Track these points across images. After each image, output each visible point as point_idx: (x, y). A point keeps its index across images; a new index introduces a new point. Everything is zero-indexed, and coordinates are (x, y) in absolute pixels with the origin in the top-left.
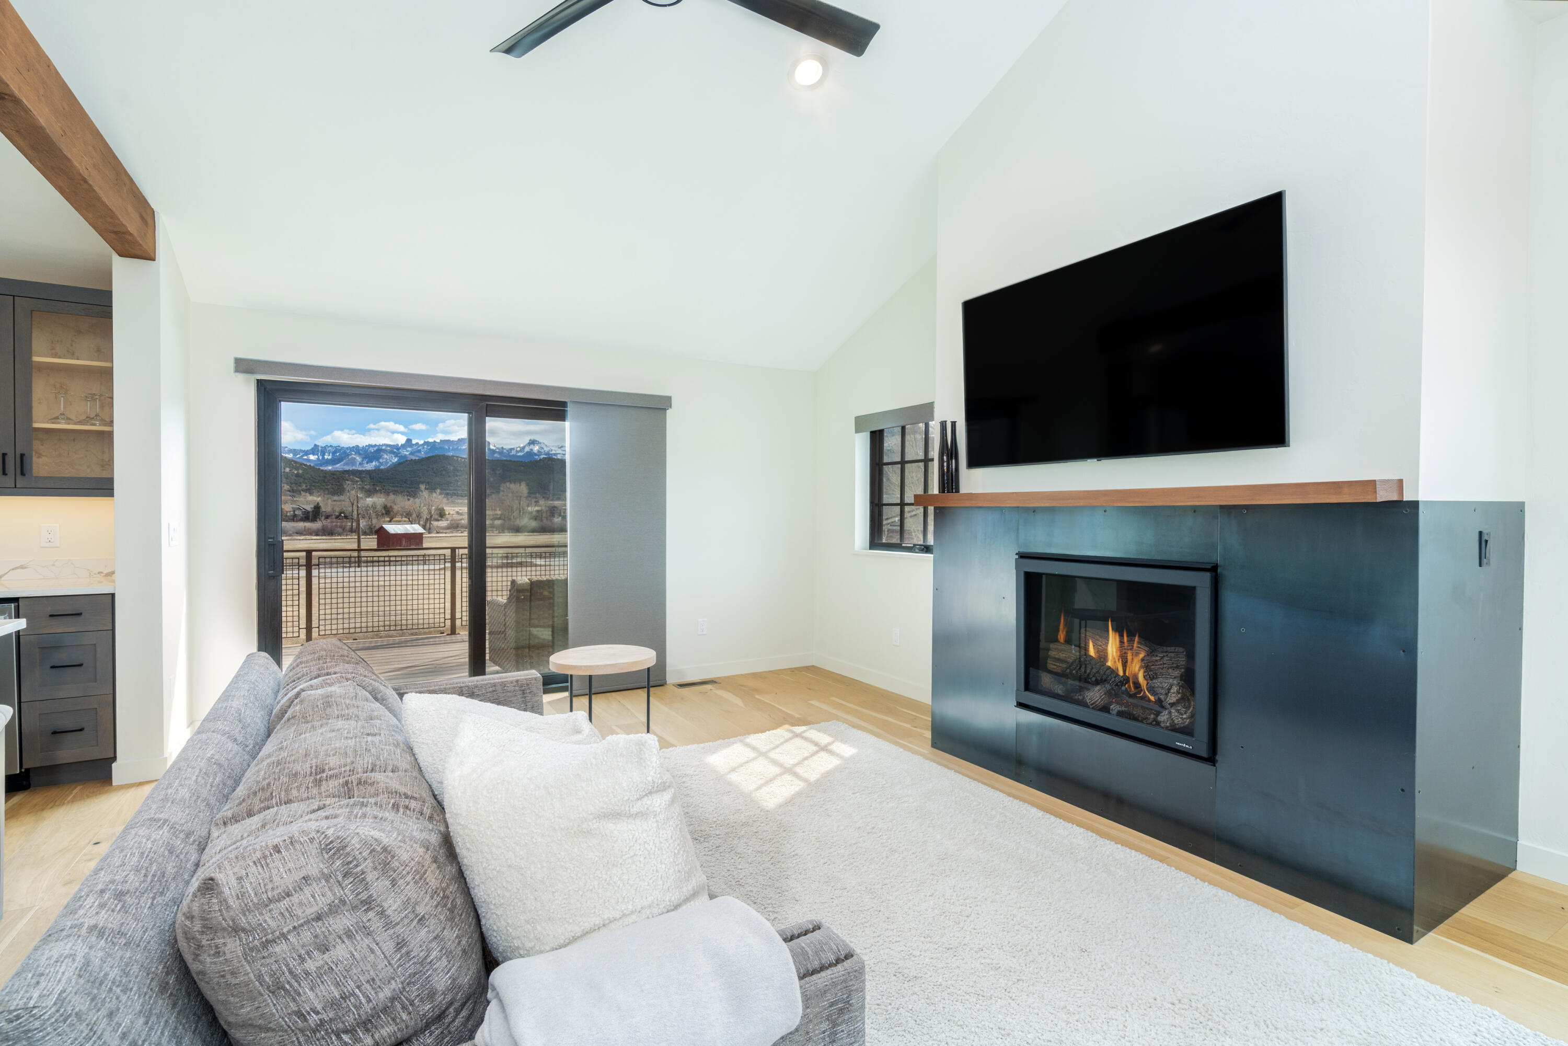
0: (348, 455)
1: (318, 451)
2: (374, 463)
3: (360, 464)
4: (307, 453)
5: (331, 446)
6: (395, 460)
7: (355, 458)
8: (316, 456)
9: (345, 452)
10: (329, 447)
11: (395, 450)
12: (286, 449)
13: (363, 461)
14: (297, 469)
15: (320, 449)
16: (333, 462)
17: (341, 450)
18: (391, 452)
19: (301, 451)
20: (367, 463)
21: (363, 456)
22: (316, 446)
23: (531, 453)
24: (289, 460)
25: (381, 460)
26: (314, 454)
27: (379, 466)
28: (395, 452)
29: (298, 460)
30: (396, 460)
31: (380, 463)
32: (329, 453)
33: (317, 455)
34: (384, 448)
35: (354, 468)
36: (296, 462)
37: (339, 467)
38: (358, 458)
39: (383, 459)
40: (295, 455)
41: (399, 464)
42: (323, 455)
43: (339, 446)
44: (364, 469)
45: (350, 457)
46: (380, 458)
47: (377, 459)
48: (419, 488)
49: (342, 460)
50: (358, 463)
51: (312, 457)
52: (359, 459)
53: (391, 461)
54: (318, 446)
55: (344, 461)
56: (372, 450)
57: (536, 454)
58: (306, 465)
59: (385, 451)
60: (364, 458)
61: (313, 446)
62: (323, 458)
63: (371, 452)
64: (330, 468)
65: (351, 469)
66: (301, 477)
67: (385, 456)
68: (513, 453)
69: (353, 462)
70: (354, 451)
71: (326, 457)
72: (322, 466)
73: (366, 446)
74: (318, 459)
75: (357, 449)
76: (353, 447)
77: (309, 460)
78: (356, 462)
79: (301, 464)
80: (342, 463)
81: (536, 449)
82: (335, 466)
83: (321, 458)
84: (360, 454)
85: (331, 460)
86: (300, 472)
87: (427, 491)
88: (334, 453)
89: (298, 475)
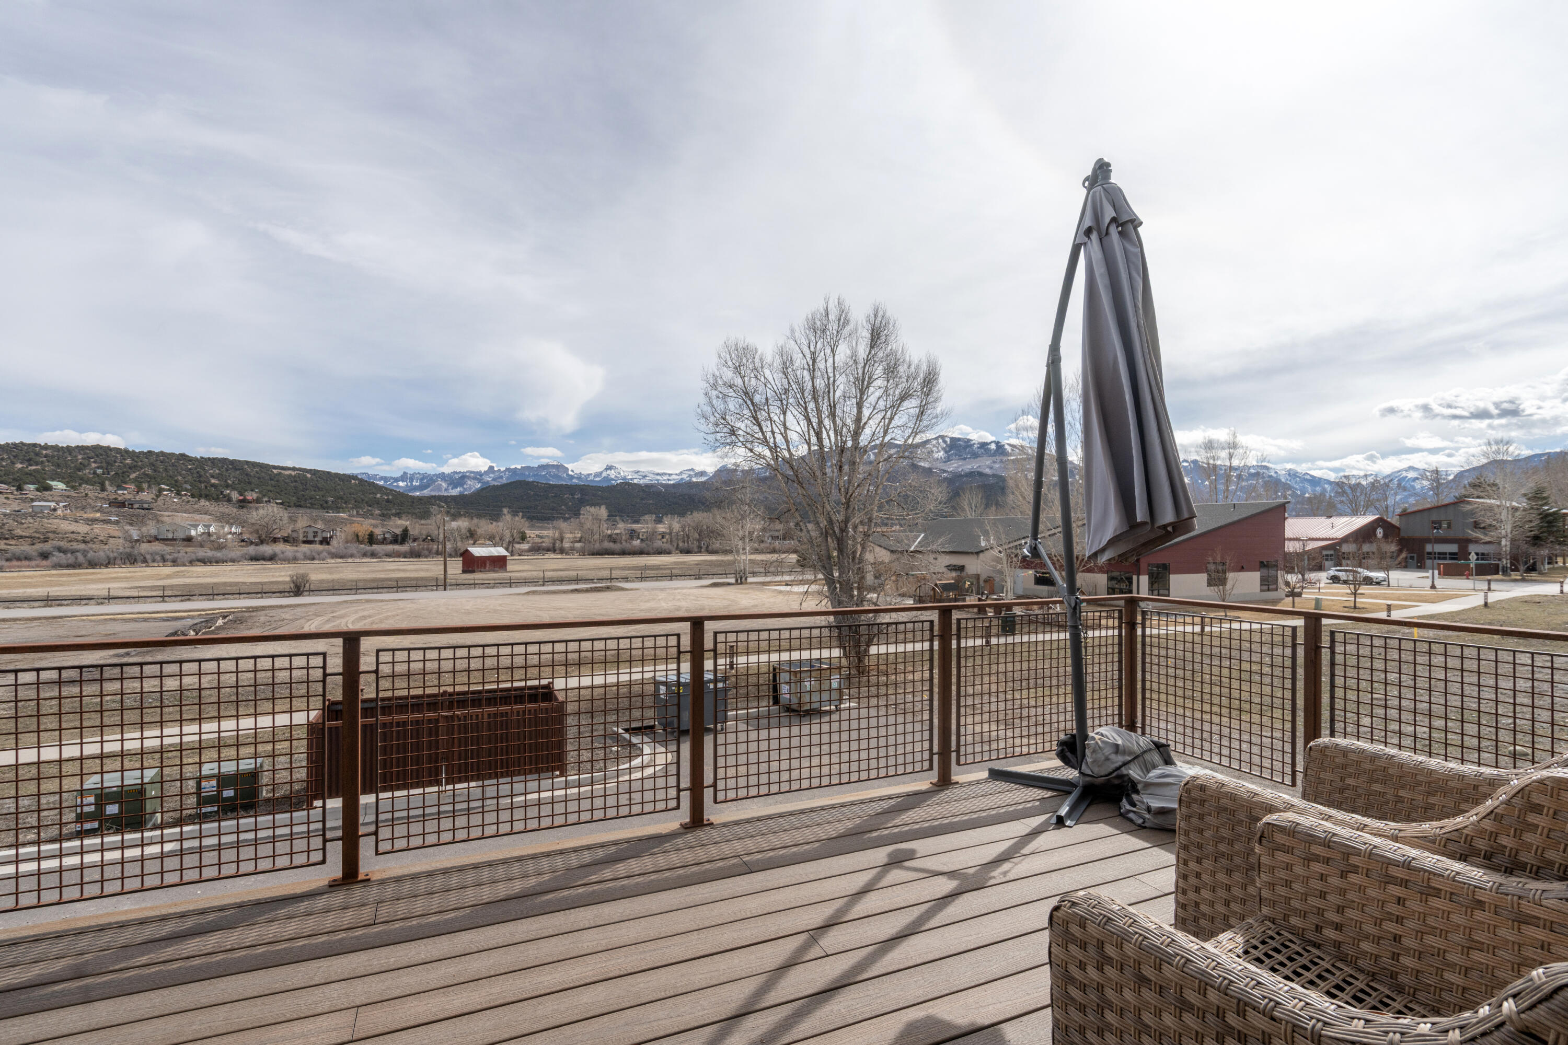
1: (407, 478)
2: (458, 489)
3: (446, 490)
4: (396, 480)
5: (419, 473)
6: (478, 486)
7: (441, 485)
8: (405, 483)
9: (432, 479)
10: (417, 474)
11: (478, 477)
13: (448, 487)
14: (387, 495)
15: (409, 476)
16: (421, 488)
17: (428, 477)
18: (475, 478)
19: (392, 478)
20: (452, 489)
21: (449, 482)
22: (405, 473)
23: (607, 479)
24: (380, 486)
25: (465, 487)
26: (403, 481)
27: (463, 492)
28: (478, 479)
29: (388, 487)
31: (464, 489)
32: (417, 480)
33: (406, 481)
34: (467, 474)
35: (440, 494)
36: (386, 489)
37: (426, 492)
39: (467, 485)
40: (385, 482)
41: (482, 489)
42: (412, 482)
43: (426, 473)
44: (449, 495)
45: (436, 483)
46: (464, 484)
47: (462, 485)
48: (501, 511)
49: (429, 487)
50: (444, 489)
51: (401, 484)
52: (444, 485)
53: (474, 487)
55: (431, 487)
56: (457, 476)
57: (613, 480)
58: (395, 491)
59: (469, 477)
60: (449, 485)
61: (402, 474)
62: (412, 484)
63: (456, 479)
64: (418, 494)
65: (437, 495)
66: (391, 502)
67: (469, 482)
68: (591, 478)
69: (439, 488)
70: (440, 478)
71: (414, 483)
73: (452, 473)
74: (407, 485)
75: (443, 476)
76: (439, 474)
77: (398, 486)
78: (442, 488)
79: (391, 490)
80: (429, 489)
81: (612, 474)
82: (422, 492)
83: (409, 484)
84: (445, 481)
85: (418, 486)
86: (390, 497)
87: (510, 514)
88: (422, 480)
89: (388, 501)
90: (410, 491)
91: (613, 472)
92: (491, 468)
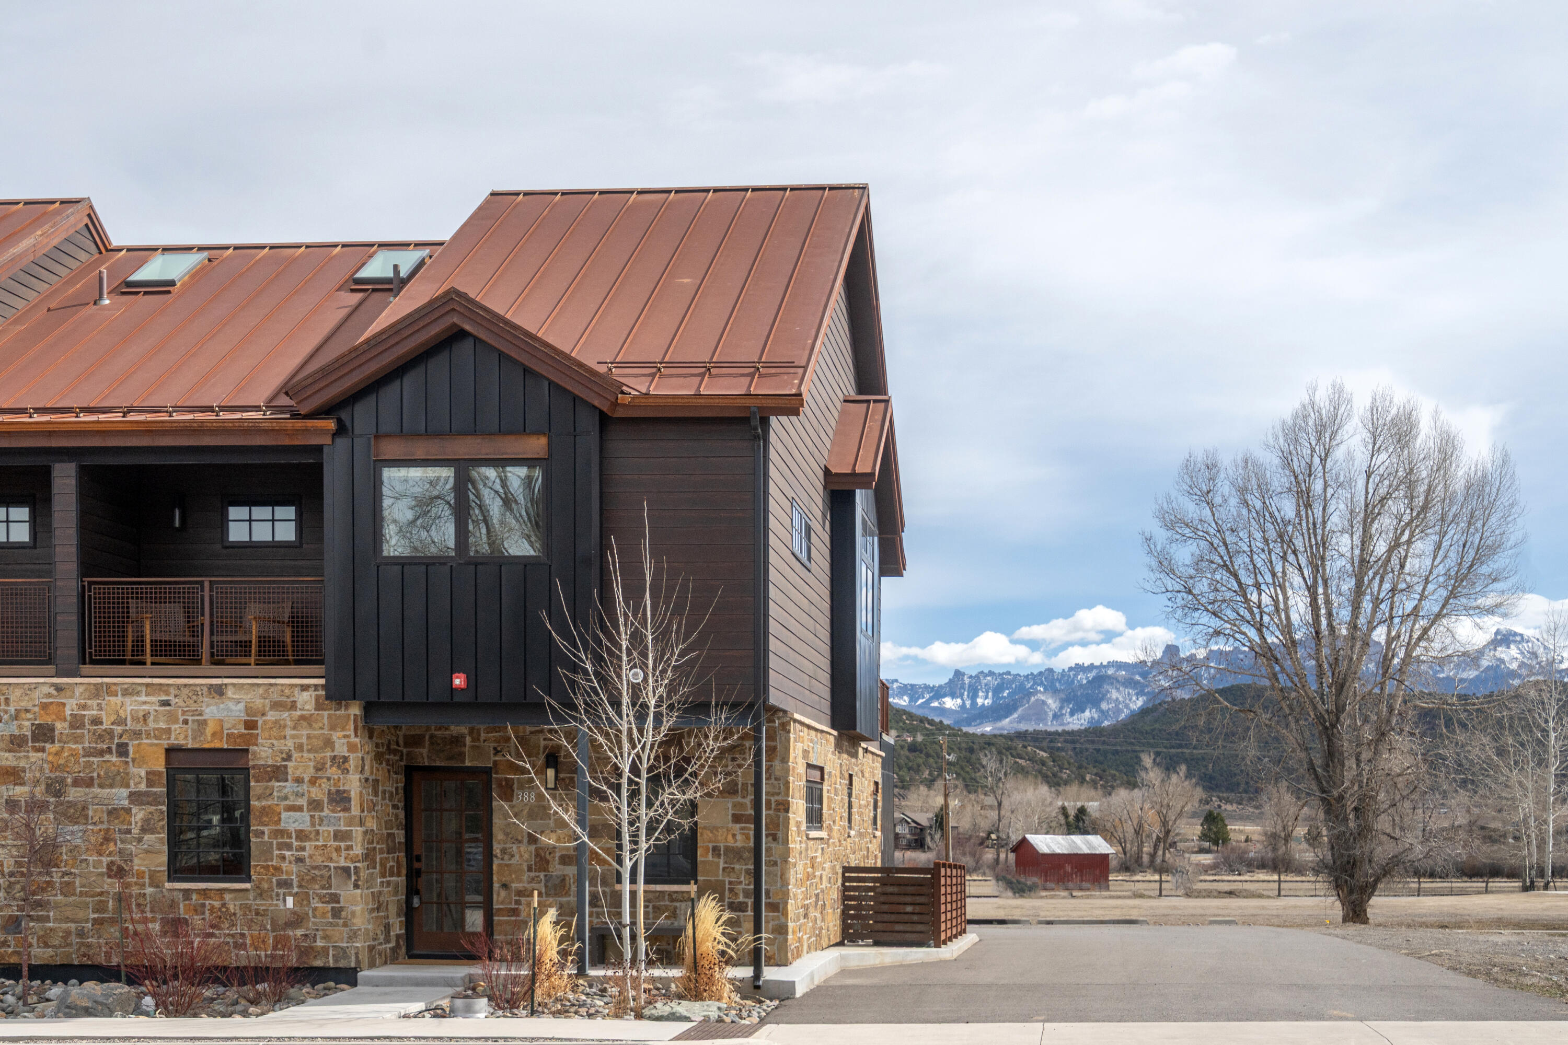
0: (1030, 694)
1: (963, 687)
2: (1087, 714)
3: (1055, 716)
4: (938, 693)
5: (991, 673)
6: (1138, 703)
7: (1044, 702)
8: (959, 701)
9: (1021, 687)
10: (986, 675)
11: (1138, 678)
12: (895, 685)
13: (1061, 708)
14: (912, 730)
15: (967, 681)
16: (998, 712)
17: (1012, 681)
18: (1129, 683)
19: (927, 688)
20: (1072, 714)
21: (1063, 696)
22: (958, 674)
23: (1498, 672)
24: (897, 711)
25: (1104, 706)
26: (953, 696)
27: (1100, 721)
28: (1138, 682)
29: (919, 712)
30: (1140, 703)
31: (1102, 712)
32: (987, 692)
33: (961, 696)
34: (1110, 672)
35: (1041, 727)
36: (911, 716)
37: (1008, 724)
38: (1050, 701)
39: (1109, 701)
40: (913, 699)
41: (1144, 712)
42: (974, 697)
43: (1008, 673)
44: (1060, 729)
45: (1033, 699)
46: (1102, 699)
47: (1095, 702)
49: (1015, 709)
50: (1051, 714)
51: (950, 703)
52: (1052, 703)
53: (1127, 706)
54: (964, 674)
55: (1020, 710)
56: (1082, 678)
57: (1513, 674)
58: (931, 722)
59: (1112, 680)
60: (1064, 701)
61: (951, 675)
62: (974, 703)
63: (1081, 686)
64: (988, 729)
65: (1031, 729)
66: (921, 752)
67: (1114, 694)
68: (1448, 672)
69: (1039, 711)
70: (1041, 684)
71: (980, 701)
72: (969, 725)
73: (1071, 669)
74: (963, 706)
75: (1047, 678)
76: (1041, 673)
77: (942, 711)
78: (1046, 713)
79: (922, 720)
80: (1015, 715)
81: (1511, 655)
82: (999, 724)
83: (968, 703)
84: (1055, 691)
85: (990, 708)
86: (920, 738)
88: (997, 690)
89: (913, 748)
90: (969, 722)
91: (1514, 651)
92: (1171, 650)
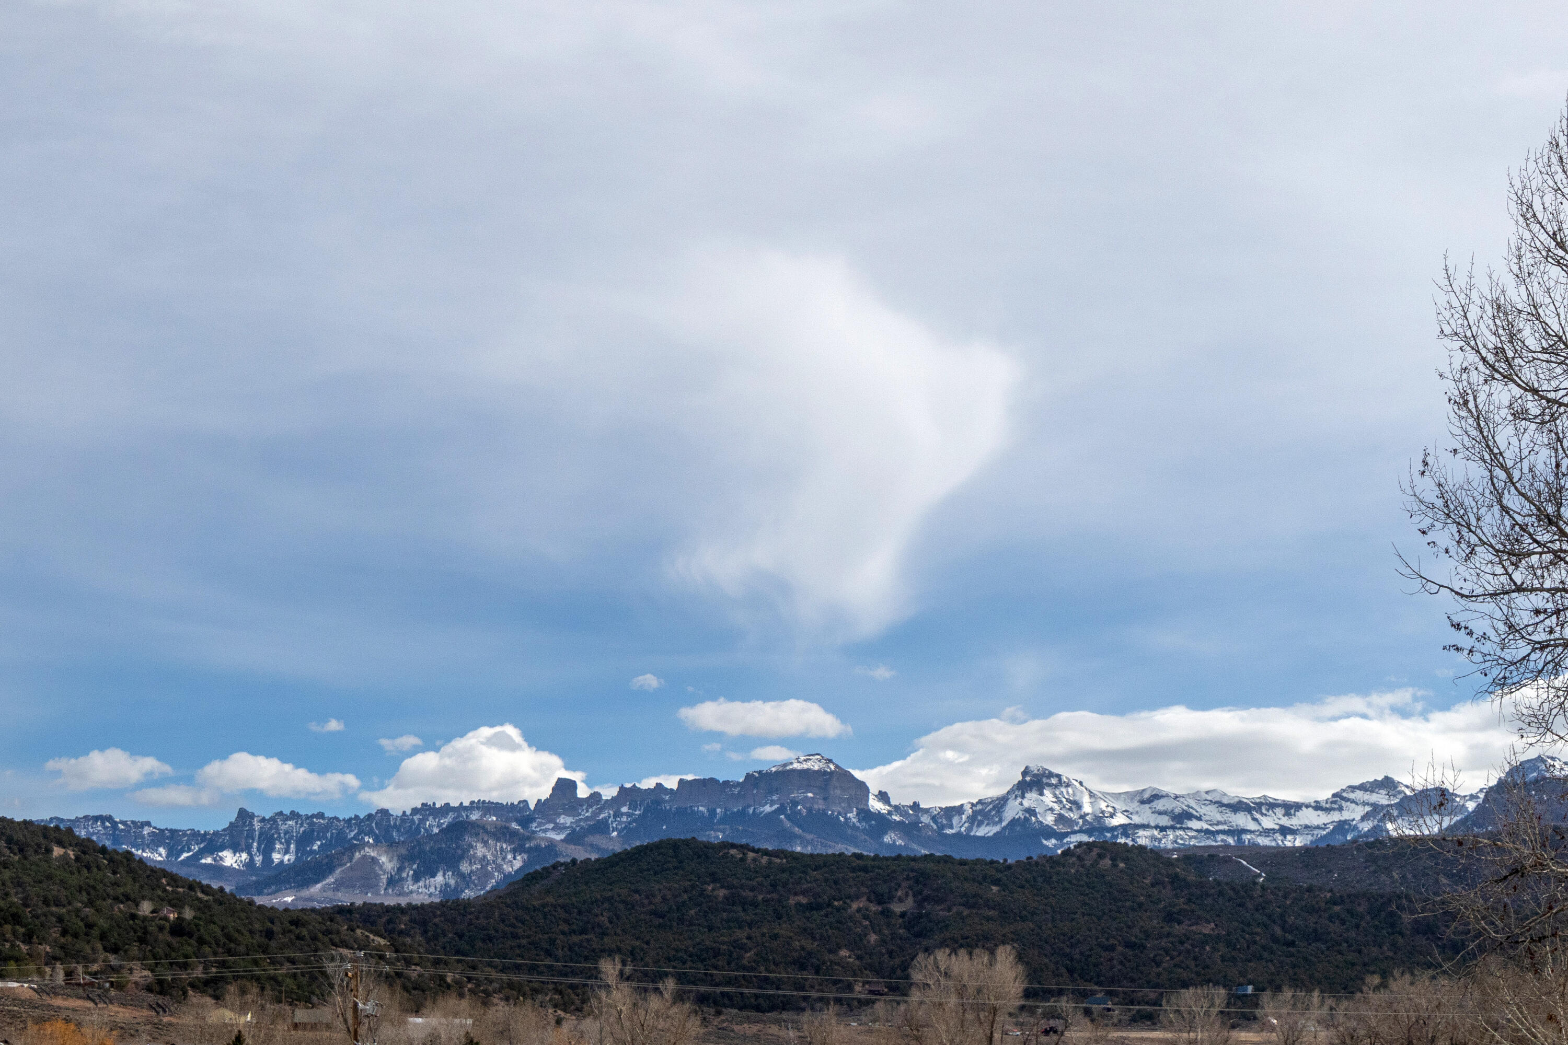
0: (353, 848)
1: (250, 836)
2: (439, 878)
3: (391, 882)
4: (212, 843)
5: (294, 815)
6: (515, 864)
7: (374, 861)
8: (244, 856)
9: (340, 837)
10: (287, 818)
11: (514, 826)
12: (147, 830)
13: (400, 869)
14: (176, 903)
15: (257, 825)
16: (302, 873)
17: (326, 828)
18: (502, 833)
19: (195, 835)
20: (416, 878)
21: (403, 851)
22: (243, 814)
24: (153, 871)
25: (465, 867)
26: (236, 849)
27: (457, 890)
28: (514, 833)
29: (182, 872)
30: (518, 864)
31: (462, 876)
32: (288, 844)
33: (248, 849)
34: (475, 816)
35: (370, 898)
36: (174, 879)
37: (319, 894)
38: (383, 859)
39: (472, 860)
40: (173, 852)
41: (529, 879)
42: (267, 852)
43: (321, 815)
44: (403, 902)
45: (357, 855)
46: (461, 858)
47: (453, 862)
48: (595, 974)
49: (330, 869)
50: (384, 878)
51: (229, 859)
52: (387, 862)
53: (499, 868)
54: (252, 816)
55: (338, 871)
56: (433, 825)
57: (1048, 832)
58: (206, 890)
59: (477, 829)
60: (405, 859)
61: (233, 817)
62: (268, 859)
63: (430, 836)
64: (289, 899)
65: (359, 902)
66: (190, 935)
67: (480, 850)
68: (959, 825)
69: (367, 874)
70: (370, 833)
71: (276, 857)
72: (260, 893)
73: (415, 811)
74: (250, 864)
75: (382, 825)
76: (370, 816)
77: (218, 870)
78: (377, 876)
79: (192, 886)
80: (331, 880)
82: (305, 893)
83: (258, 859)
84: (392, 844)
85: (291, 867)
86: (188, 914)
87: (625, 987)
88: (304, 841)
89: (178, 929)
90: (259, 888)
91: (1048, 797)
92: (564, 787)
